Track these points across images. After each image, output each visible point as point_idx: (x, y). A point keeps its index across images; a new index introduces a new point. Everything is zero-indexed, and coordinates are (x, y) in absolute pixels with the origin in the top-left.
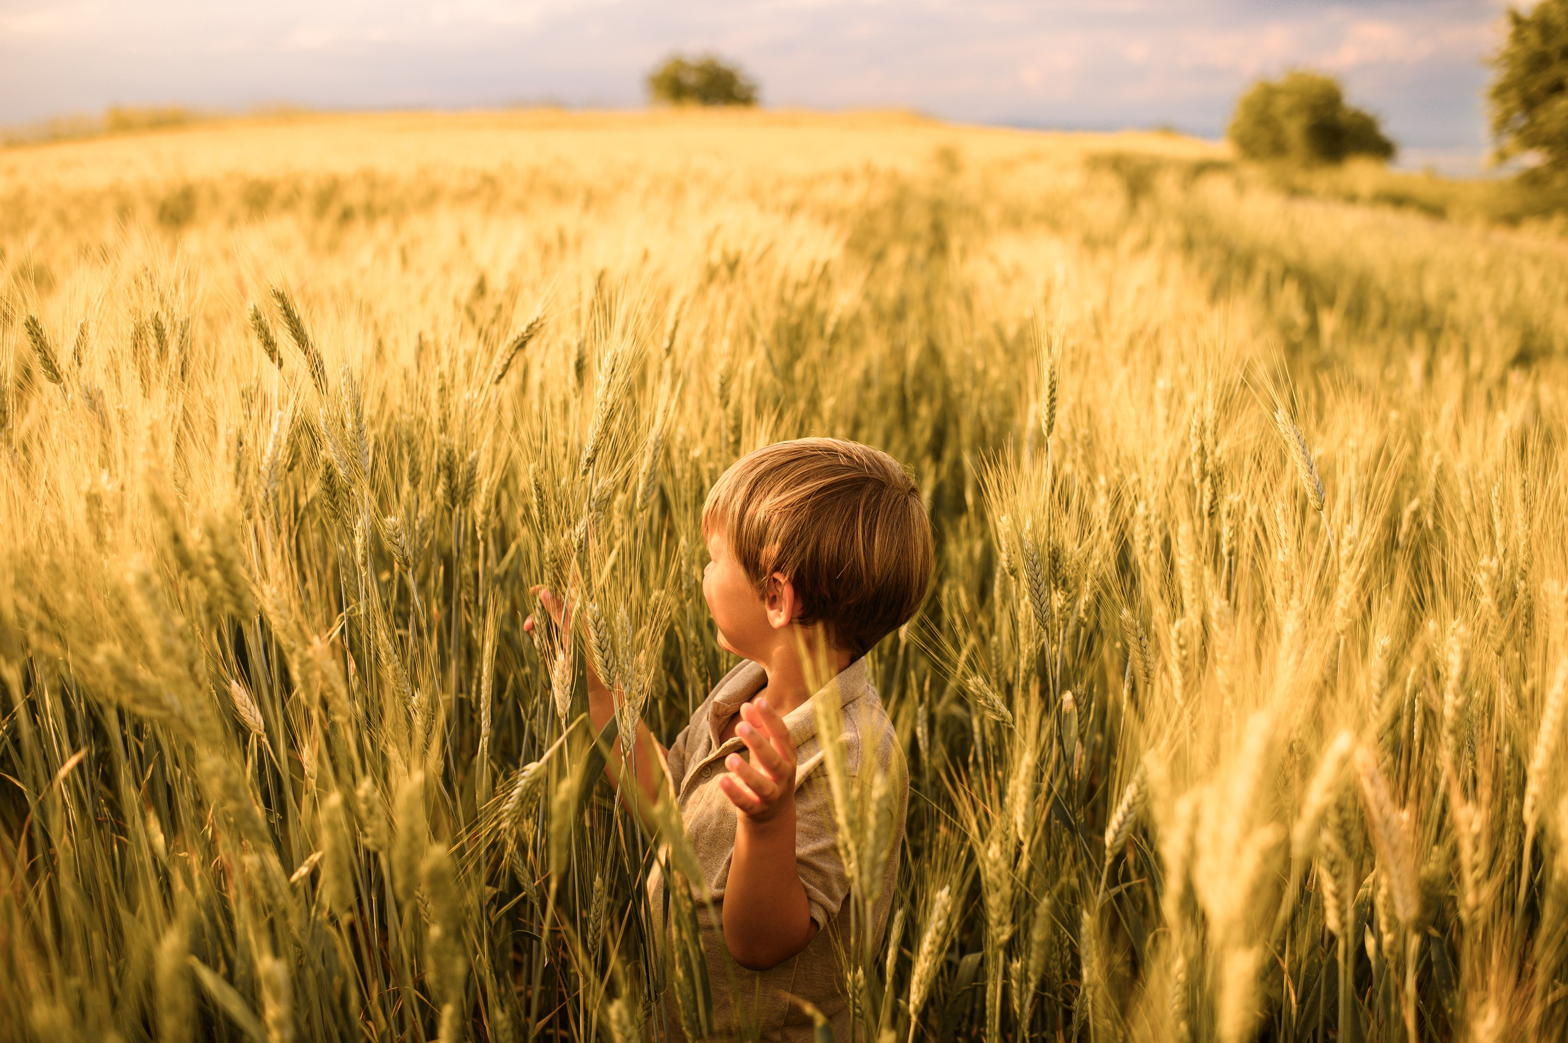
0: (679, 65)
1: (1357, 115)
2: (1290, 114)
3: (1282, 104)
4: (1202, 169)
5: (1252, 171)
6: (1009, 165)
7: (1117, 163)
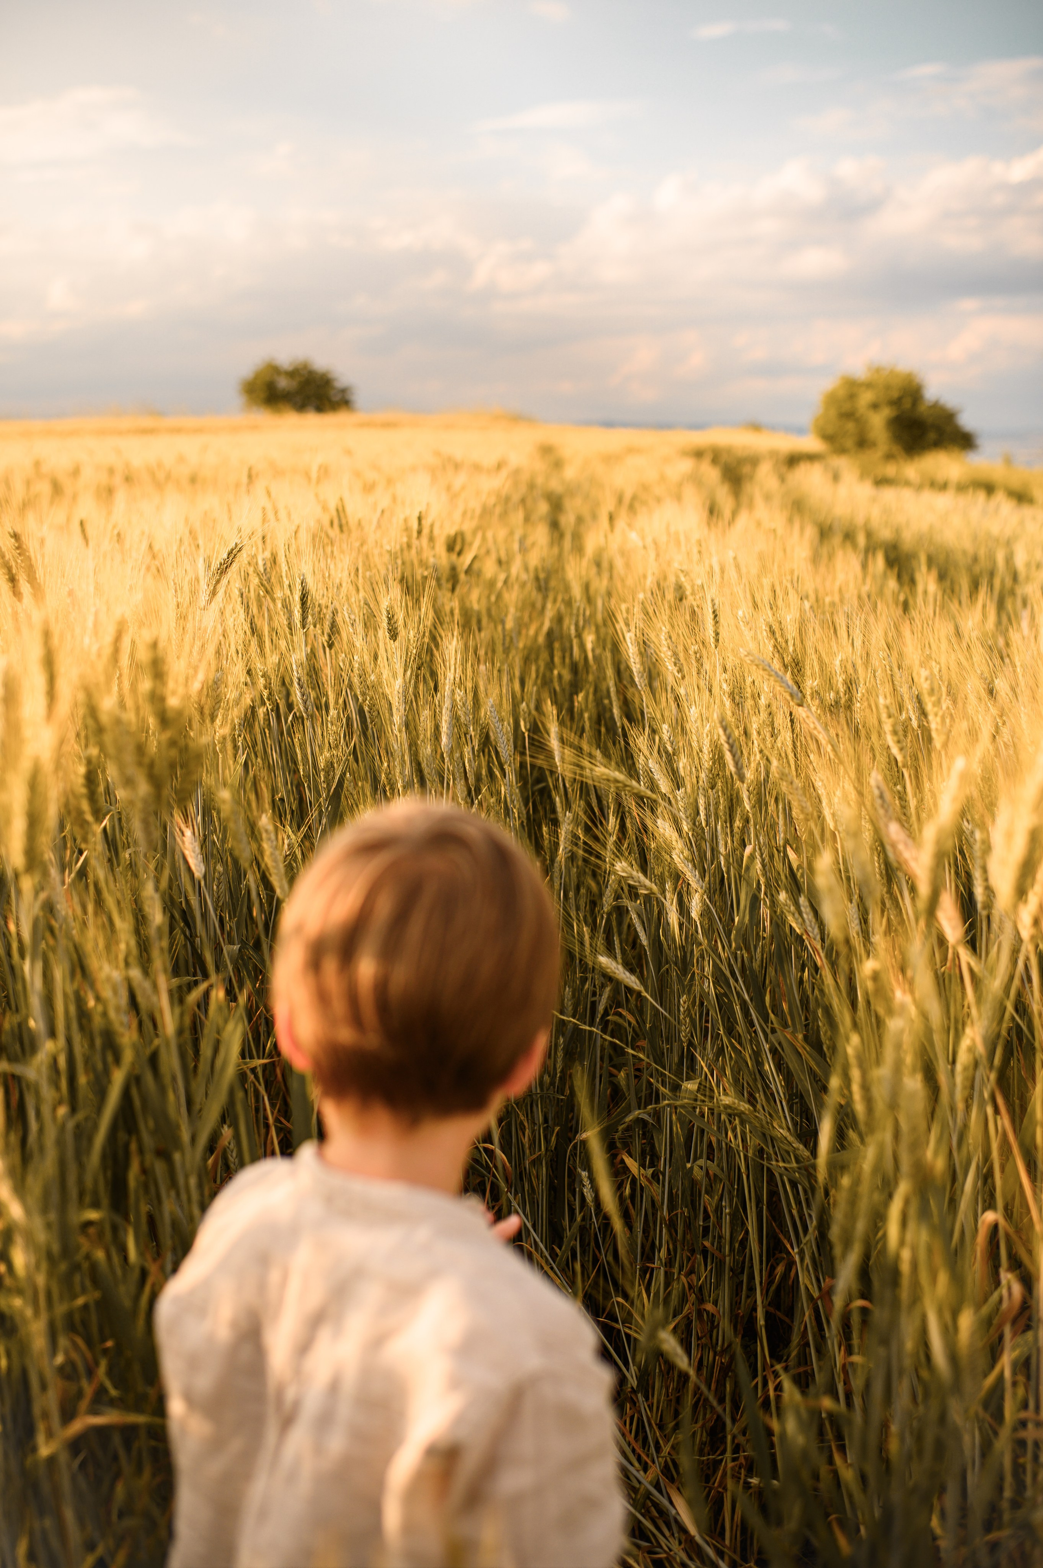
0: (274, 369)
1: (936, 406)
2: (875, 406)
3: (866, 398)
4: (793, 460)
5: (843, 463)
6: (610, 459)
7: (716, 456)
